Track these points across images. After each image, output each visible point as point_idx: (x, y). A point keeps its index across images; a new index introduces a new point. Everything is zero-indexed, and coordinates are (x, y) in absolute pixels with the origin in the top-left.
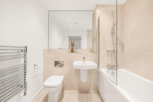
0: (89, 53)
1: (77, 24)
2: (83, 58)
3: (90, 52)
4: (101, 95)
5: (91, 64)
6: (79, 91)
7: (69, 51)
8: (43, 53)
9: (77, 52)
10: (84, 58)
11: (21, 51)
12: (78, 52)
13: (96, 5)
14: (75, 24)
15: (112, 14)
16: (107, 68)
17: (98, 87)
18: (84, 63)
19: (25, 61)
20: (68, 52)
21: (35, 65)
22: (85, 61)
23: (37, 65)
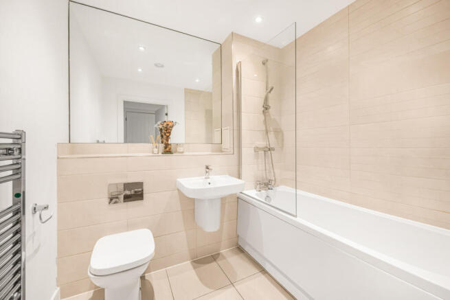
0: (210, 153)
1: (162, 66)
2: (205, 167)
3: (213, 151)
4: (249, 253)
5: (223, 182)
6: (194, 261)
7: (156, 150)
8: (58, 158)
9: (180, 153)
10: (207, 168)
11: (5, 151)
12: (182, 152)
13: (232, 33)
14: (156, 65)
15: (264, 64)
16: (256, 189)
17: (238, 236)
18: (209, 181)
19: (17, 195)
20: (151, 154)
21: (35, 209)
22: (210, 177)
23: (46, 208)
